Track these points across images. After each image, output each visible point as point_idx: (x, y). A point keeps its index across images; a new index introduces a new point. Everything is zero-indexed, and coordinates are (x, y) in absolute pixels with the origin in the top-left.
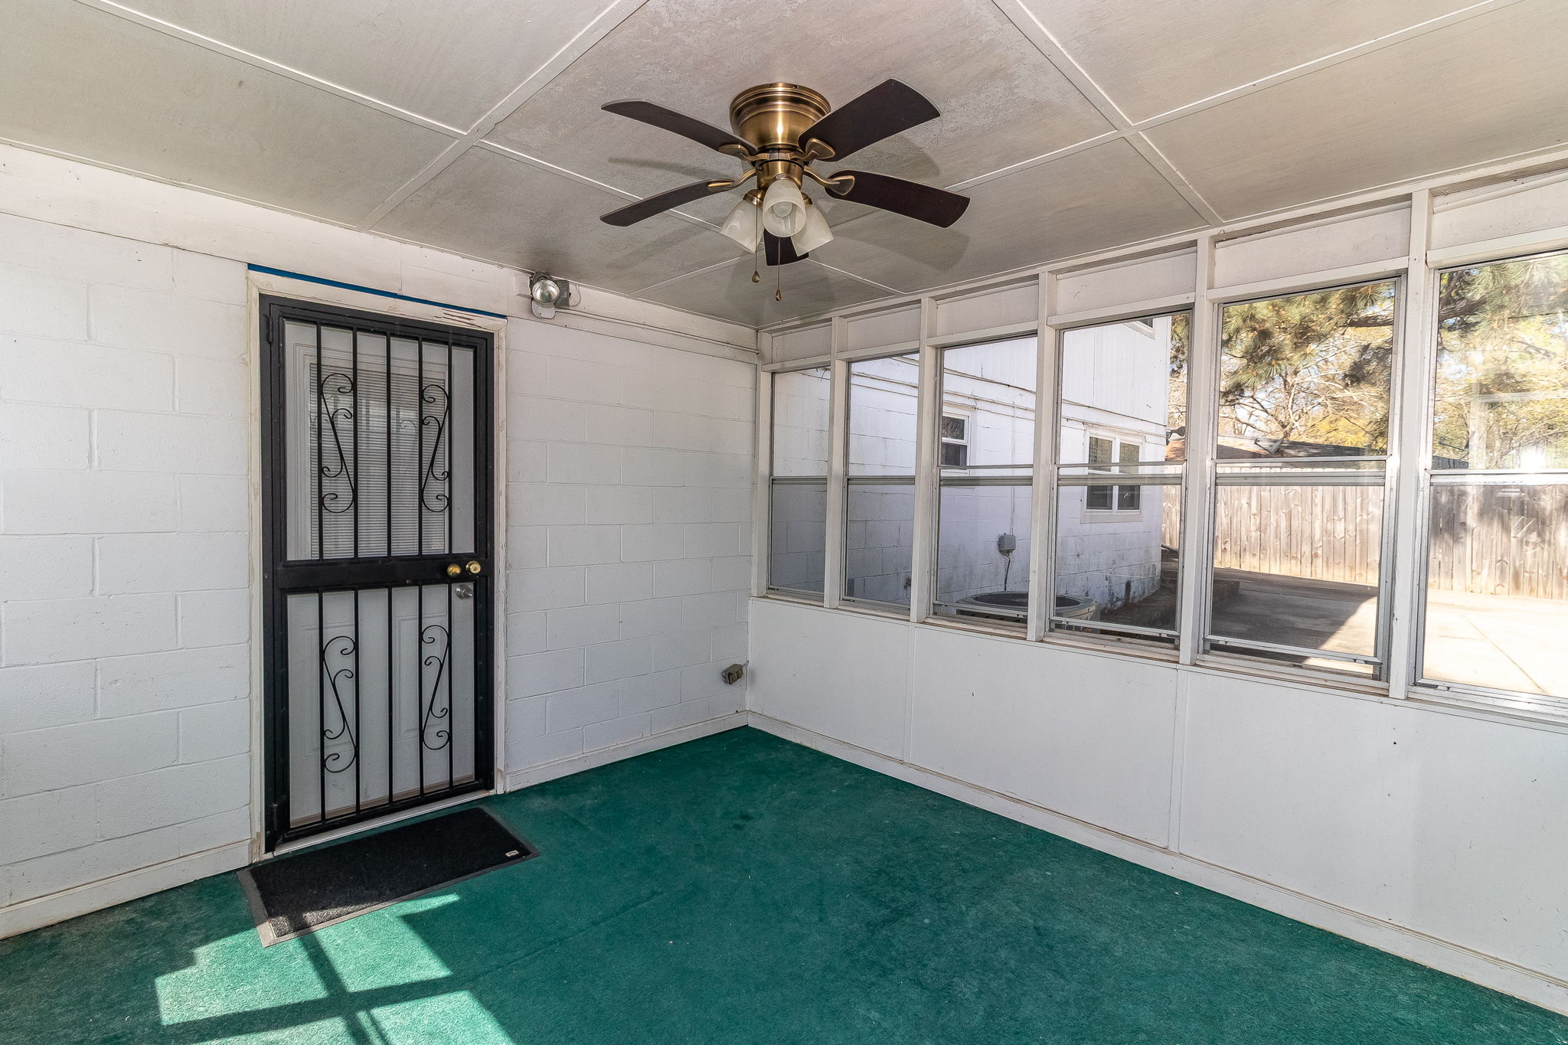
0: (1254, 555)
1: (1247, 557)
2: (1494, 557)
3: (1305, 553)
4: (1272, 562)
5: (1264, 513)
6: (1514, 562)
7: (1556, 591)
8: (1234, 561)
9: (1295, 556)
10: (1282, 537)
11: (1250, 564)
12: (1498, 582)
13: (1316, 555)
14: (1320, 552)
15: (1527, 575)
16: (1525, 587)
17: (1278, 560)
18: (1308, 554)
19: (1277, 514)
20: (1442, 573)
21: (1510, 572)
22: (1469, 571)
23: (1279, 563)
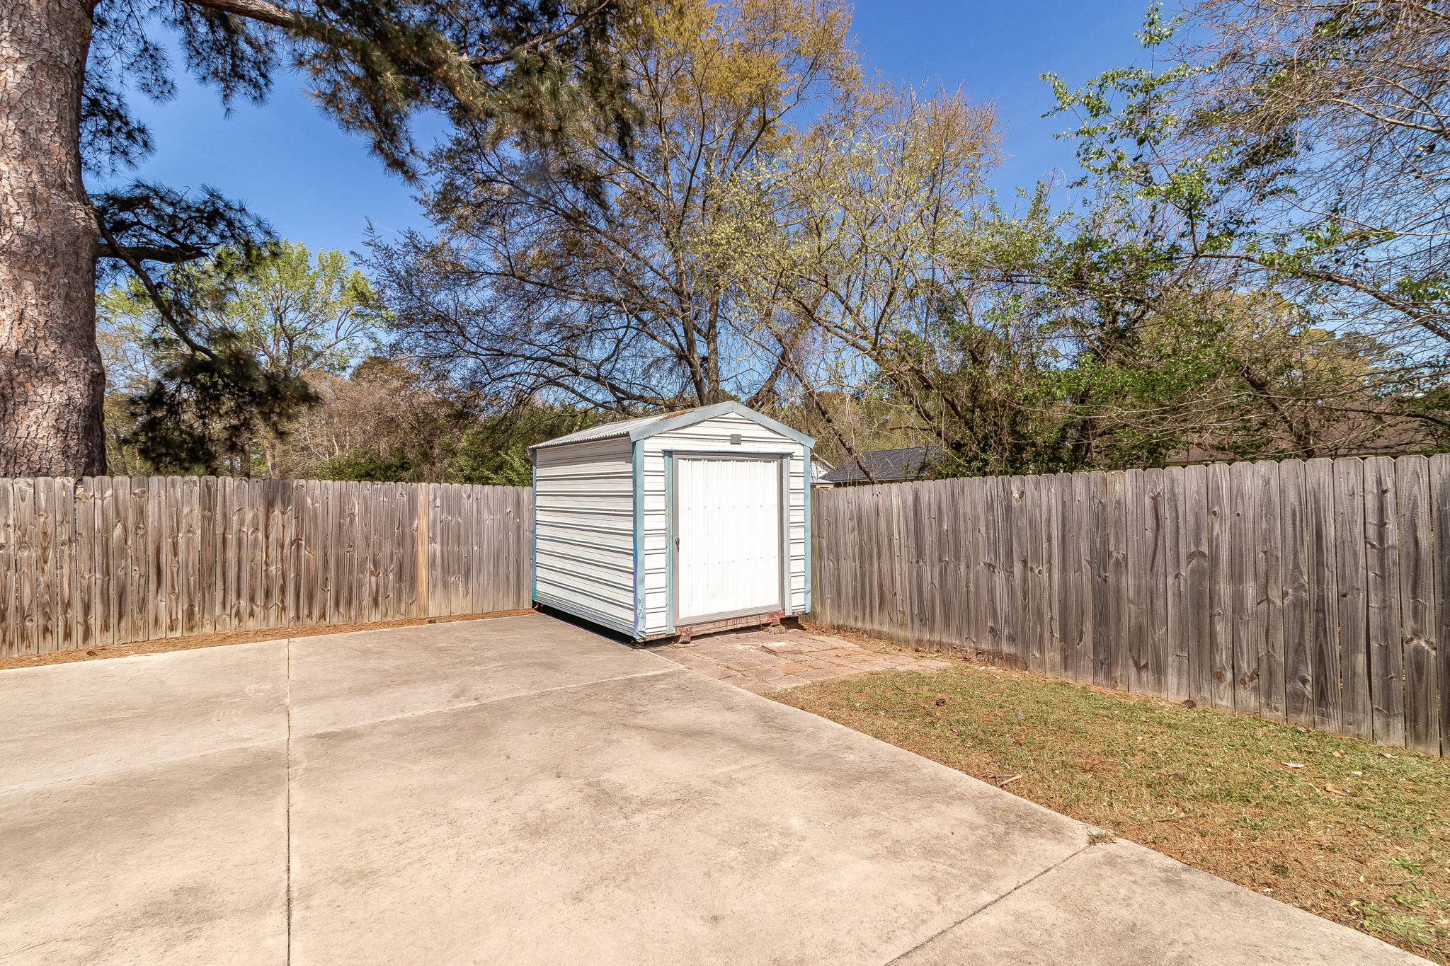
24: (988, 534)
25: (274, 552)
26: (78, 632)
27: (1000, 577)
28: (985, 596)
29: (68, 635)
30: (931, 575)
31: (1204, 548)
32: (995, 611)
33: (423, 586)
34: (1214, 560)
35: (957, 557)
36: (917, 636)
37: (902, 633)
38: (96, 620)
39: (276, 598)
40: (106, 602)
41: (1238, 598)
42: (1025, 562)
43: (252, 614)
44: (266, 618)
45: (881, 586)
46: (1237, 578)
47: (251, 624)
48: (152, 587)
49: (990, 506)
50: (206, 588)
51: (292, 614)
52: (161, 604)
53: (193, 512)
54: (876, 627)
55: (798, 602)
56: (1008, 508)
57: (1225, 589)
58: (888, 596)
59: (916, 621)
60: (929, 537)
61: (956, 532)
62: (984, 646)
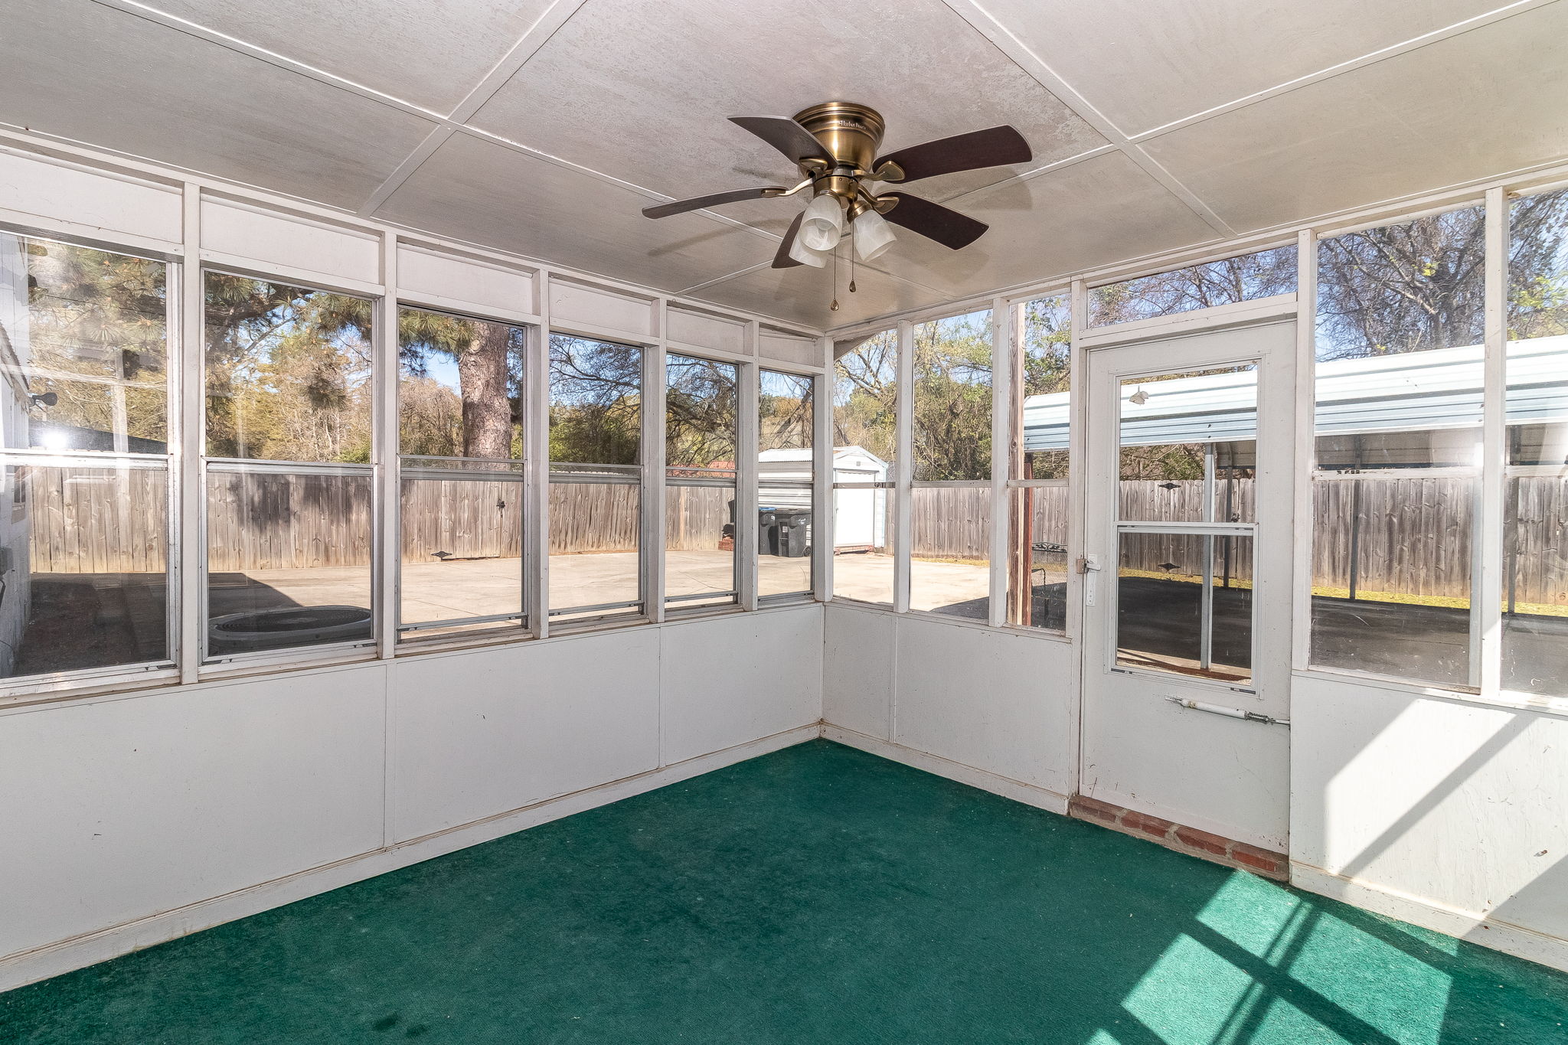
0: (71, 553)
1: (61, 556)
2: (311, 536)
3: (137, 546)
4: (97, 560)
5: (83, 503)
6: (325, 539)
7: (352, 559)
8: (41, 563)
9: (125, 550)
10: (107, 529)
11: (66, 566)
12: (314, 557)
13: (151, 548)
14: (154, 544)
15: (333, 548)
16: (333, 559)
17: (104, 557)
18: (141, 546)
19: (100, 504)
20: (273, 555)
21: (322, 548)
22: (293, 551)
23: (105, 560)
24: (969, 508)
25: (629, 512)
26: (563, 546)
27: (973, 526)
28: (966, 532)
29: (559, 546)
30: (944, 525)
31: (1042, 511)
32: (970, 538)
33: (682, 534)
34: (1043, 514)
35: (956, 518)
36: (936, 553)
37: (929, 553)
38: (569, 541)
39: (628, 536)
40: (573, 531)
41: (1050, 526)
42: (983, 519)
43: (619, 542)
44: (624, 545)
45: (919, 534)
46: (1050, 520)
47: (619, 547)
48: (588, 526)
49: (970, 497)
50: (605, 527)
51: (633, 543)
52: (590, 535)
53: (604, 493)
54: (917, 552)
55: (880, 542)
56: (978, 498)
57: (1047, 524)
58: (923, 537)
59: (936, 546)
60: (944, 510)
61: (956, 507)
62: (966, 554)
